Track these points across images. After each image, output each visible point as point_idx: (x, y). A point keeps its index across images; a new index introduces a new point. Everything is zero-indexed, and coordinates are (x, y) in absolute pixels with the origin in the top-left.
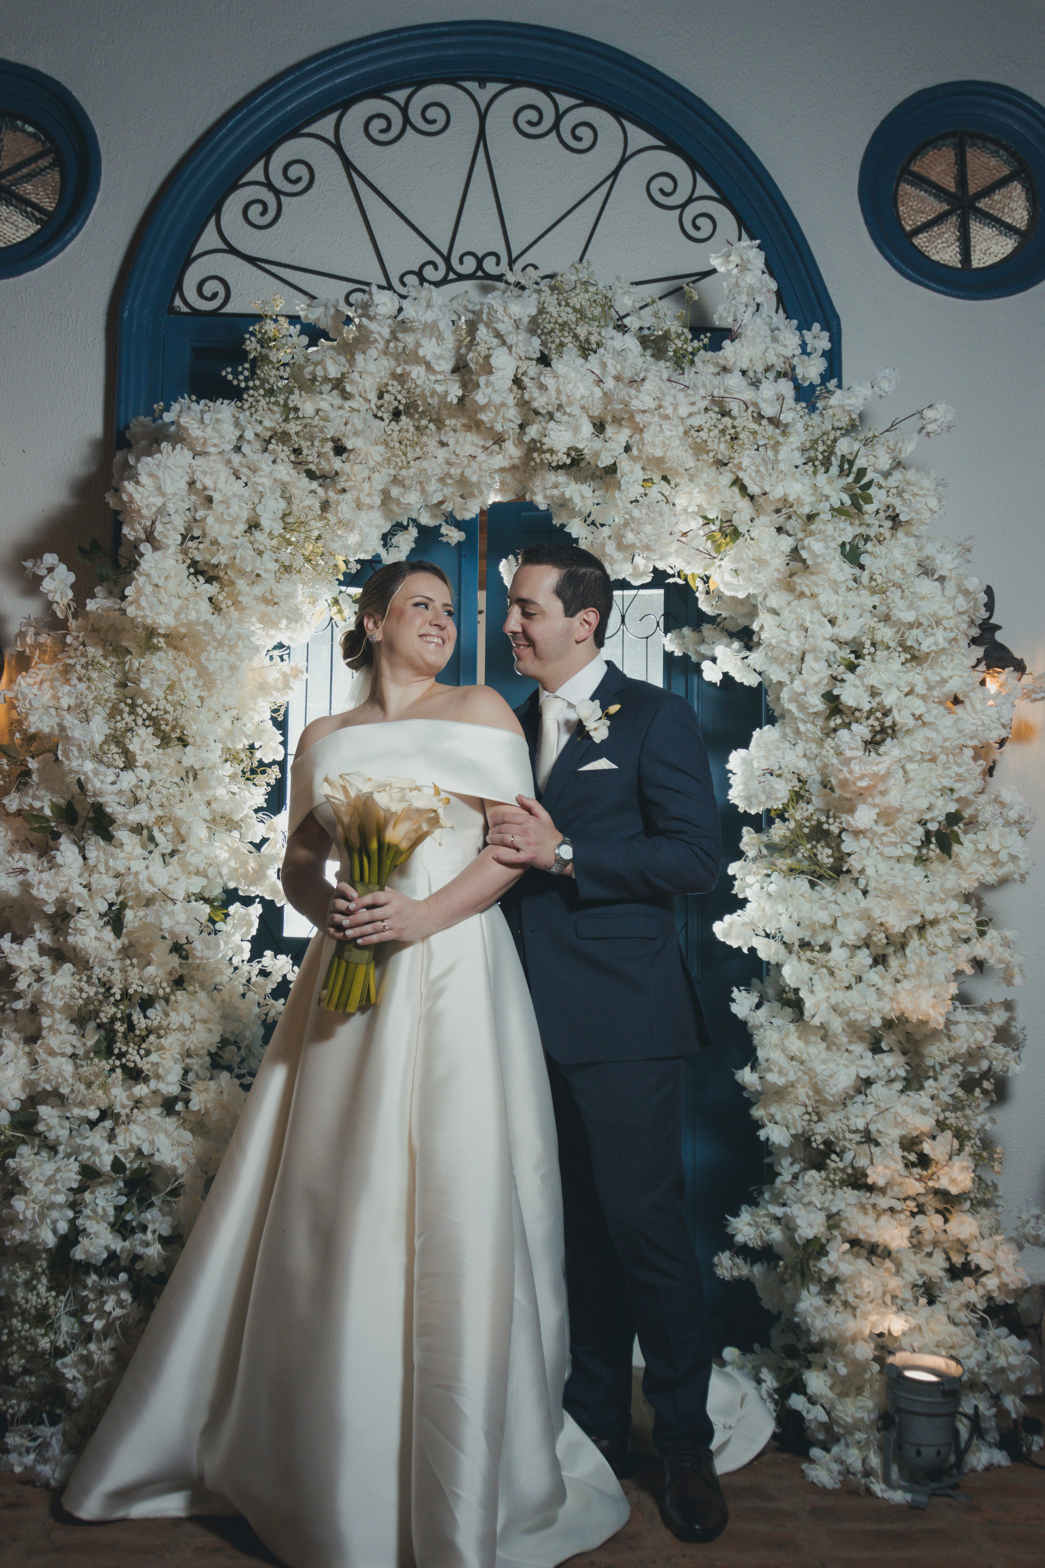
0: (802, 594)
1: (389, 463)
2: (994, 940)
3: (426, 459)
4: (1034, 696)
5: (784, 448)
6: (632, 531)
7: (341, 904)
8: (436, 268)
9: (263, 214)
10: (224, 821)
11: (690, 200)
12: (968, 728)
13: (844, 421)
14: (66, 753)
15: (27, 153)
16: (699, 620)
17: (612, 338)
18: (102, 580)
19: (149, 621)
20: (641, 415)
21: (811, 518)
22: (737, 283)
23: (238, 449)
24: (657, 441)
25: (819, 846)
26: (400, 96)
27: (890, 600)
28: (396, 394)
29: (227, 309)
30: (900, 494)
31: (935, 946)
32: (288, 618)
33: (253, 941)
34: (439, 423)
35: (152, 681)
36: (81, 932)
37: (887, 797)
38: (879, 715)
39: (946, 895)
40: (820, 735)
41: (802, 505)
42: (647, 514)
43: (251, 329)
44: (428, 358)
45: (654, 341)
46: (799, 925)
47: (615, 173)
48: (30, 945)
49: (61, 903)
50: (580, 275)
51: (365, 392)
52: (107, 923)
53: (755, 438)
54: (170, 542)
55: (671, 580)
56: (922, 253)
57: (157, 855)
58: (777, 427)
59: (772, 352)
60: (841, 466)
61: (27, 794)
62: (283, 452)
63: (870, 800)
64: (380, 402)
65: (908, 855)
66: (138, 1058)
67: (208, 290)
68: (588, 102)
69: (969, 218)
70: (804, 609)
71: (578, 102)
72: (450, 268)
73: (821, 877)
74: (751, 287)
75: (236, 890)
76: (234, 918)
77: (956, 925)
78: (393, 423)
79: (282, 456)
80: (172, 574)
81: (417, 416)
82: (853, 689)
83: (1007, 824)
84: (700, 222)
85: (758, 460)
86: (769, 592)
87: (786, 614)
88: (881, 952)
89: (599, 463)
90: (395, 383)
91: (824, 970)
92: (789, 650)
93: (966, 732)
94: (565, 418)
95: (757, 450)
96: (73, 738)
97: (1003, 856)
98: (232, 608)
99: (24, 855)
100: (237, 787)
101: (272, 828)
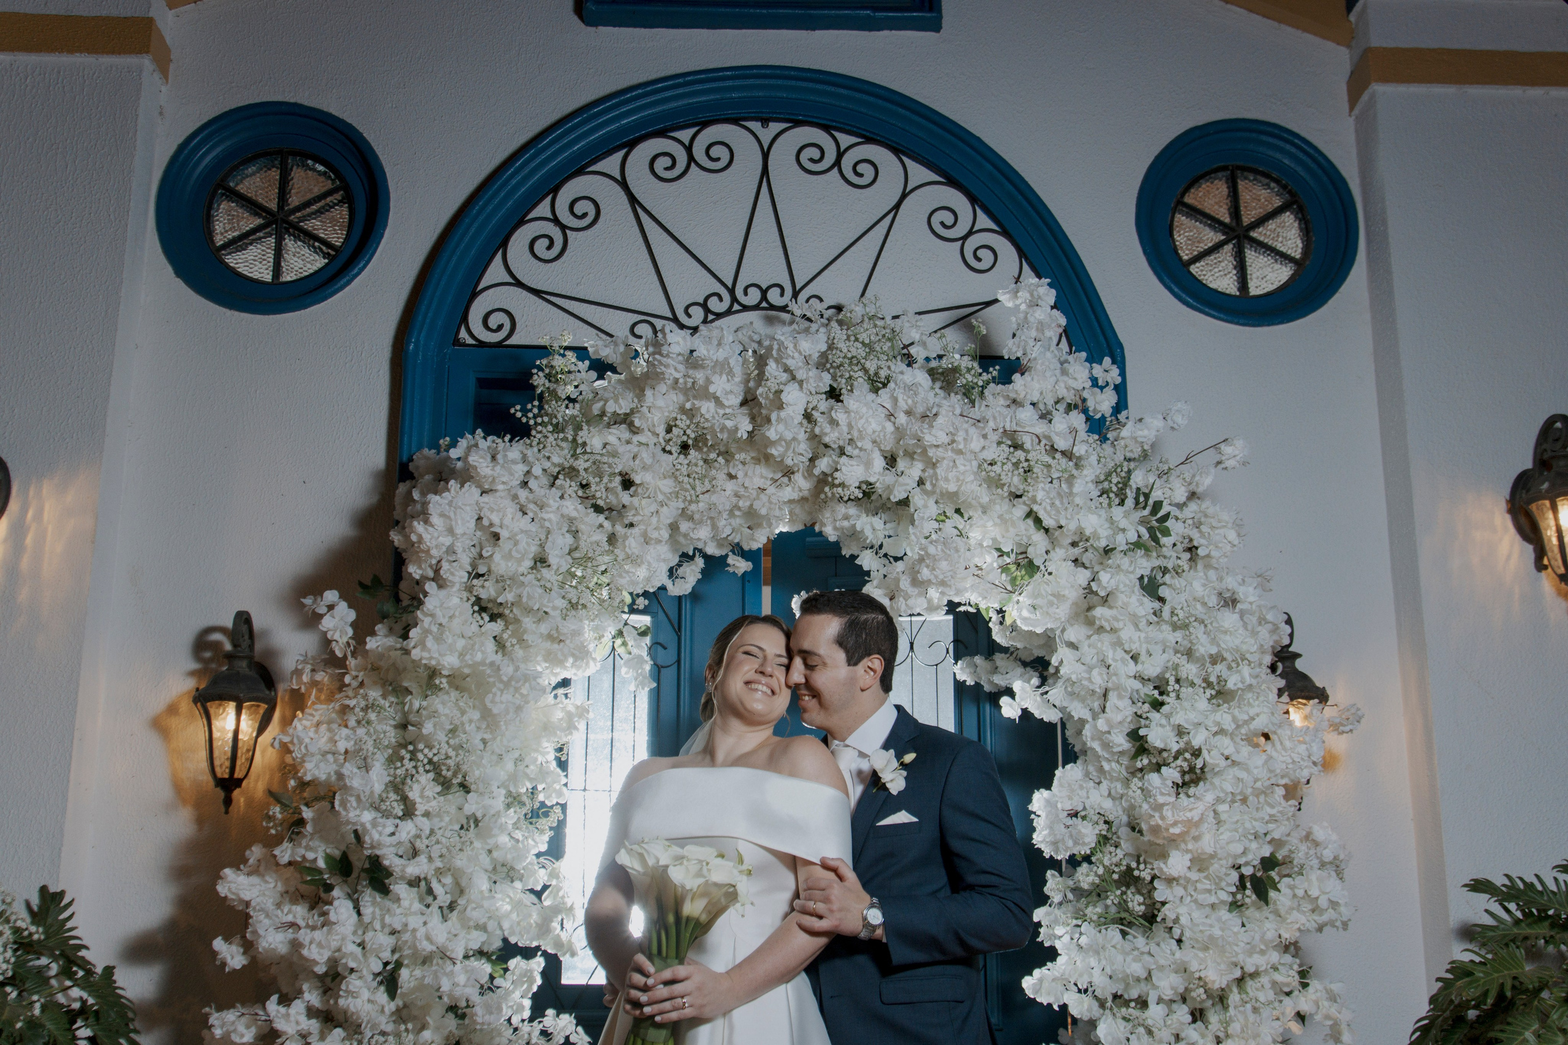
0: (1101, 629)
1: (677, 497)
2: (1319, 994)
3: (714, 492)
4: (1341, 728)
5: (1079, 481)
6: (928, 567)
7: (638, 978)
8: (721, 299)
9: (549, 248)
10: (505, 869)
11: (970, 233)
12: (1279, 767)
13: (1137, 452)
14: (344, 804)
15: (317, 191)
16: (991, 649)
17: (902, 373)
18: (384, 617)
19: (433, 663)
20: (934, 450)
21: (1108, 551)
22: (1026, 318)
23: (525, 484)
24: (951, 475)
25: (1129, 892)
26: (685, 135)
27: (1193, 637)
28: (685, 429)
29: (513, 341)
30: (1198, 526)
31: (1257, 1000)
32: (573, 655)
33: (535, 998)
34: (727, 455)
35: (435, 726)
36: (354, 995)
37: (1200, 843)
38: (1187, 755)
39: (1266, 946)
40: (1125, 774)
41: (1099, 538)
42: (943, 551)
43: (538, 363)
44: (718, 394)
45: (942, 373)
46: (1111, 977)
47: (896, 207)
48: (298, 1008)
49: (333, 963)
50: (868, 310)
51: (654, 426)
52: (381, 983)
53: (1049, 471)
54: (456, 579)
55: (962, 609)
56: (1200, 282)
57: (434, 908)
58: (1070, 459)
59: (1062, 385)
60: (1137, 500)
61: (300, 845)
62: (570, 487)
63: (1183, 846)
64: (668, 436)
65: (1223, 902)
67: (493, 322)
68: (869, 140)
69: (1244, 248)
70: (1104, 643)
71: (860, 140)
72: (734, 299)
73: (1130, 924)
74: (1040, 323)
75: (516, 943)
76: (513, 974)
77: (1279, 977)
78: (682, 456)
79: (570, 491)
80: (457, 614)
81: (705, 449)
82: (1160, 729)
83: (1323, 865)
84: (981, 253)
85: (1053, 494)
86: (1067, 626)
87: (1085, 648)
88: (1198, 1006)
89: (892, 498)
90: (684, 417)
91: (1141, 1030)
92: (1091, 687)
93: (1278, 771)
94: (856, 452)
95: (1051, 482)
96: (351, 788)
97: (1323, 902)
98: (517, 647)
99: (294, 907)
100: (518, 835)
101: (554, 875)
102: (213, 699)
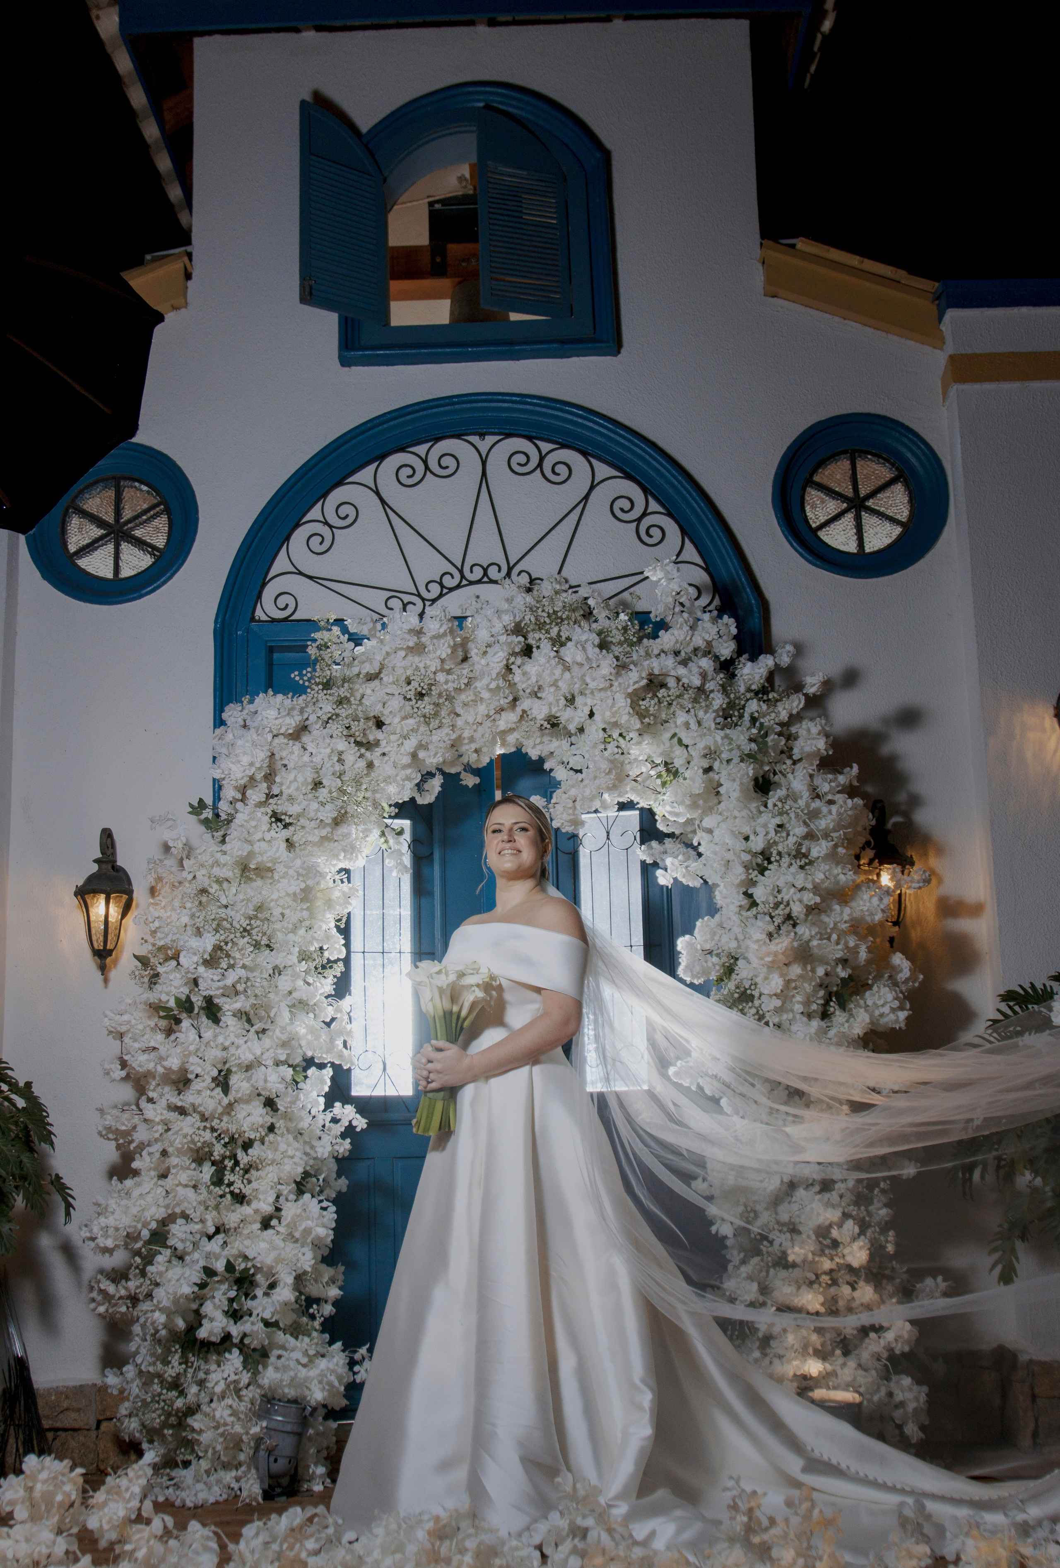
0: (727, 818)
1: (418, 732)
3: (444, 728)
8: (453, 577)
9: (321, 543)
10: (301, 1006)
11: (643, 515)
15: (143, 506)
16: (658, 836)
17: (578, 634)
20: (599, 693)
21: (728, 761)
23: (303, 727)
25: (747, 1007)
26: (421, 449)
28: (420, 681)
29: (296, 616)
32: (345, 850)
33: (326, 1096)
34: (453, 700)
36: (198, 1093)
37: (791, 968)
40: (743, 922)
41: (724, 750)
43: (312, 634)
44: (442, 656)
47: (586, 497)
49: (183, 1071)
51: (399, 678)
52: (217, 1085)
53: (686, 703)
56: (825, 544)
57: (252, 1032)
58: (702, 693)
59: (698, 636)
60: (751, 721)
61: (157, 991)
62: (337, 729)
63: (779, 971)
64: (408, 688)
65: (814, 1012)
66: (242, 1186)
67: (281, 602)
68: (563, 446)
69: (861, 515)
70: (727, 829)
71: (556, 446)
72: (463, 577)
75: (312, 1058)
76: (311, 1079)
78: (418, 702)
79: (337, 732)
80: (259, 824)
81: (437, 696)
82: (763, 888)
84: (652, 531)
85: (689, 719)
86: (702, 817)
87: (717, 833)
89: (571, 727)
90: (419, 673)
92: (719, 859)
94: (545, 695)
95: (688, 711)
98: (304, 846)
99: (155, 1036)
100: (310, 980)
101: (338, 1010)
102: (89, 893)
